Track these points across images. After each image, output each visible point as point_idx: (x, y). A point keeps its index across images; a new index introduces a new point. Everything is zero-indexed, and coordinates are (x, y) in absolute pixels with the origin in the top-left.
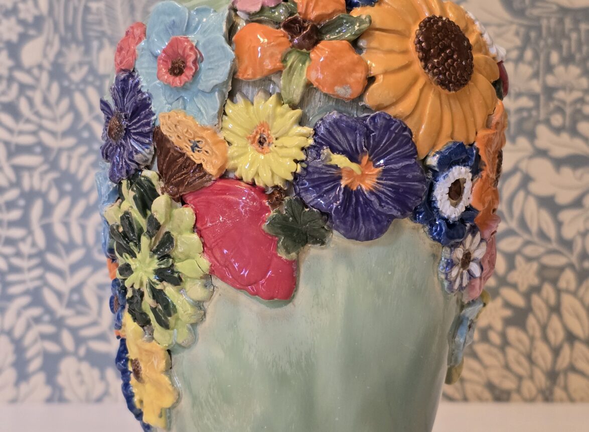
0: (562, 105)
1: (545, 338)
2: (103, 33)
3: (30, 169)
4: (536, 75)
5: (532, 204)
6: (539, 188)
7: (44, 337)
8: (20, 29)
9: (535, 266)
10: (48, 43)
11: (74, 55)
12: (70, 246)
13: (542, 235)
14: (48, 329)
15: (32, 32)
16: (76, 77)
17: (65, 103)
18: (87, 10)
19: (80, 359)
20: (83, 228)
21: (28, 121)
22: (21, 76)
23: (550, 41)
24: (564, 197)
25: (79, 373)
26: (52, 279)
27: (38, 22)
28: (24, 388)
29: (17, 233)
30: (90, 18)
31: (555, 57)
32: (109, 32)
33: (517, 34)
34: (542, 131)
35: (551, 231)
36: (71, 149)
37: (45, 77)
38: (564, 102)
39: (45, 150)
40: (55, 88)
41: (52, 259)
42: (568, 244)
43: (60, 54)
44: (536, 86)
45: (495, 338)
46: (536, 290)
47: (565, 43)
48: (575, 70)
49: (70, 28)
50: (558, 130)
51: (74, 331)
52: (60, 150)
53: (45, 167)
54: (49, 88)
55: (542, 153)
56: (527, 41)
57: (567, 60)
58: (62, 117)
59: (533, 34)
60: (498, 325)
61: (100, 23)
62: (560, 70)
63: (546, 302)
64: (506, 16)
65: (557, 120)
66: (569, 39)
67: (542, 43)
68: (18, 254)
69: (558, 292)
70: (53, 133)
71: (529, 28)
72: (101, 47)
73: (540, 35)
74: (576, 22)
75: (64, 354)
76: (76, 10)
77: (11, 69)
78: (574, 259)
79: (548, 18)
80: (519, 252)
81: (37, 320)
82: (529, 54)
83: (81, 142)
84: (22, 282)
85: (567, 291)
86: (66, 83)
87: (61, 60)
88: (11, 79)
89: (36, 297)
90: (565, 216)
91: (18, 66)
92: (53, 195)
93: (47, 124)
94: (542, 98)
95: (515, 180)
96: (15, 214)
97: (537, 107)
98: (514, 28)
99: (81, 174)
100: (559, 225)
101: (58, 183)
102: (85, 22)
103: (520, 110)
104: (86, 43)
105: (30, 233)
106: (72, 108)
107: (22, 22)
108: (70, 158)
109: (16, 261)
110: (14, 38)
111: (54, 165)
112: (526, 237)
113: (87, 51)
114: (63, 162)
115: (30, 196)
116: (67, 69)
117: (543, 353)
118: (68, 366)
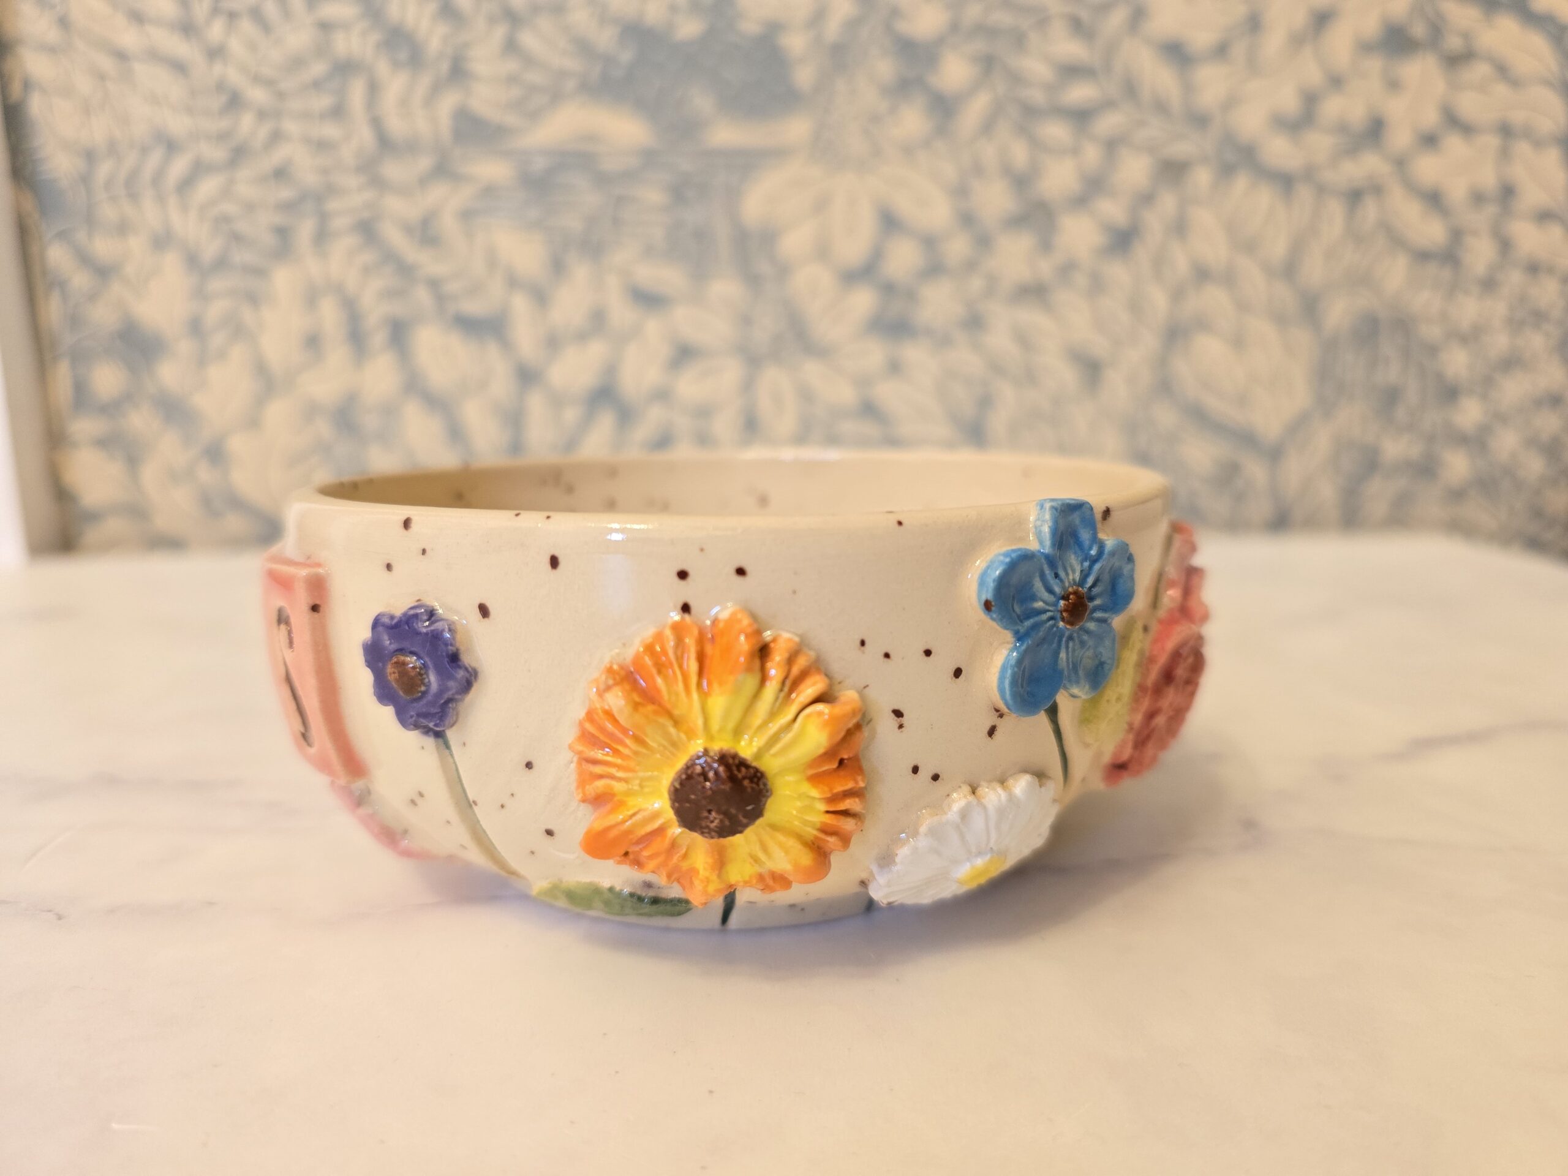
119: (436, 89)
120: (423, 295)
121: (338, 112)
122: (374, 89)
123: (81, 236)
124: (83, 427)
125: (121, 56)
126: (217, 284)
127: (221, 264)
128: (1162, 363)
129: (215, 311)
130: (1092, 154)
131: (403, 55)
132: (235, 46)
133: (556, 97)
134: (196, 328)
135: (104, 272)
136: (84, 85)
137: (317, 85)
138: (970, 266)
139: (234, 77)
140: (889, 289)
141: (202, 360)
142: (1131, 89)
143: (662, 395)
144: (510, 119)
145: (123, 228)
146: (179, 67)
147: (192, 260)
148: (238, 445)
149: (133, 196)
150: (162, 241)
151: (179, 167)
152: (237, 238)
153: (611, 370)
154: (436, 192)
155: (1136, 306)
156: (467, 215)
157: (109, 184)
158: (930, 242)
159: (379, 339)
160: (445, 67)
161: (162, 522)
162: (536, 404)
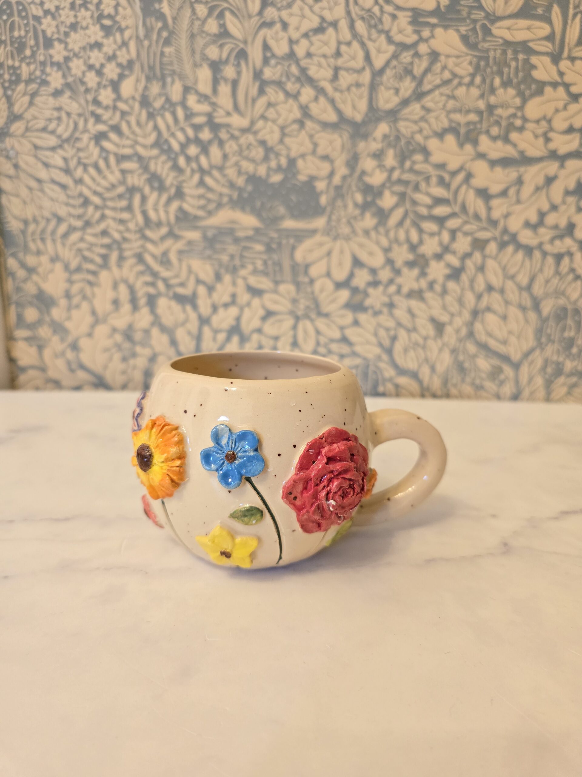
0: (499, 119)
1: (472, 288)
2: (174, 72)
3: (131, 172)
4: (482, 96)
5: (471, 194)
6: (478, 182)
7: (147, 284)
8: (118, 71)
9: (469, 239)
10: (138, 80)
11: (155, 89)
12: (159, 224)
13: (477, 217)
14: (148, 279)
15: (126, 73)
16: (158, 104)
17: (151, 124)
18: (162, 54)
19: (170, 299)
20: (167, 212)
21: (128, 138)
22: (122, 106)
23: (495, 68)
24: (495, 189)
25: (170, 308)
26: (150, 246)
27: (130, 64)
28: (137, 315)
29: (125, 216)
30: (165, 60)
31: (497, 81)
32: (178, 70)
33: (471, 63)
34: (484, 140)
35: (483, 213)
36: (156, 157)
37: (137, 106)
38: (501, 117)
39: (140, 158)
40: (144, 114)
41: (148, 233)
42: (494, 223)
43: (146, 88)
44: (481, 105)
45: (438, 288)
46: (468, 255)
47: (506, 70)
48: (511, 92)
49: (151, 68)
50: (494, 139)
51: (165, 280)
52: (150, 158)
53: (140, 171)
54: (140, 113)
55: (482, 156)
56: (477, 68)
57: (506, 84)
58: (150, 135)
59: (482, 63)
60: (441, 279)
61: (171, 63)
62: (501, 91)
63: (475, 265)
64: (464, 49)
65: (495, 131)
66: (509, 66)
67: (489, 70)
68: (128, 230)
69: (484, 257)
70: (144, 146)
71: (480, 58)
72: (173, 82)
73: (487, 65)
74: (516, 52)
75: (159, 294)
76: (155, 54)
77: (115, 100)
78: (497, 233)
79: (495, 50)
80: (459, 229)
81: (142, 273)
82: (478, 80)
83: (163, 151)
84: (130, 249)
85: (490, 257)
86: (151, 110)
87: (147, 93)
88: (115, 108)
89: (140, 258)
90: (495, 203)
91: (119, 98)
92: (147, 190)
93: (140, 140)
94: (485, 114)
95: (461, 177)
96: (124, 203)
97: (481, 121)
98: (469, 58)
99: (164, 175)
100: (489, 209)
101: (149, 181)
102: (161, 63)
103: (468, 123)
104: (163, 79)
105: (134, 216)
106: (156, 127)
107: (119, 65)
108: (156, 164)
109: (127, 235)
110: (115, 77)
111: (146, 168)
112: (465, 218)
113: (164, 85)
114: (152, 166)
115: (132, 190)
116: (151, 99)
117: (470, 298)
118: (163, 303)
119: (169, 201)
120: (161, 286)
121: (129, 208)
122: (144, 199)
123: (21, 255)
124: (20, 333)
125: (39, 181)
126: (76, 277)
127: (78, 269)
128: (470, 324)
129: (75, 289)
130: (446, 237)
131: (156, 185)
132: (87, 179)
133: (220, 206)
134: (68, 295)
135: (31, 270)
136: (24, 192)
137: (120, 197)
138: (391, 281)
139: (86, 192)
140: (355, 291)
141: (69, 308)
142: (464, 208)
143: (259, 331)
144: (200, 213)
145: (39, 253)
146: (64, 187)
147: (66, 267)
148: (84, 343)
149: (43, 240)
150: (54, 259)
151: (63, 228)
152: (85, 258)
153: (238, 319)
154: (169, 243)
155: (460, 301)
156: (180, 252)
157: (33, 234)
158: (373, 271)
159: (142, 301)
160: (173, 191)
161: (52, 374)
162: (207, 331)
